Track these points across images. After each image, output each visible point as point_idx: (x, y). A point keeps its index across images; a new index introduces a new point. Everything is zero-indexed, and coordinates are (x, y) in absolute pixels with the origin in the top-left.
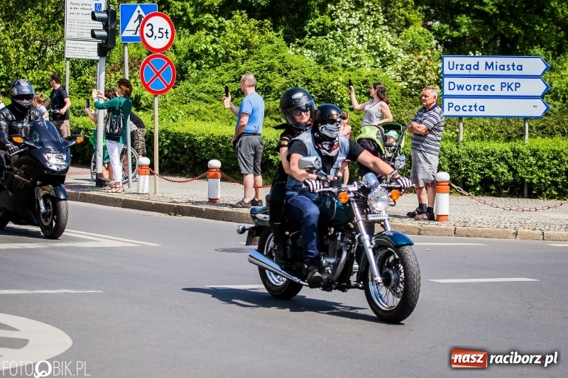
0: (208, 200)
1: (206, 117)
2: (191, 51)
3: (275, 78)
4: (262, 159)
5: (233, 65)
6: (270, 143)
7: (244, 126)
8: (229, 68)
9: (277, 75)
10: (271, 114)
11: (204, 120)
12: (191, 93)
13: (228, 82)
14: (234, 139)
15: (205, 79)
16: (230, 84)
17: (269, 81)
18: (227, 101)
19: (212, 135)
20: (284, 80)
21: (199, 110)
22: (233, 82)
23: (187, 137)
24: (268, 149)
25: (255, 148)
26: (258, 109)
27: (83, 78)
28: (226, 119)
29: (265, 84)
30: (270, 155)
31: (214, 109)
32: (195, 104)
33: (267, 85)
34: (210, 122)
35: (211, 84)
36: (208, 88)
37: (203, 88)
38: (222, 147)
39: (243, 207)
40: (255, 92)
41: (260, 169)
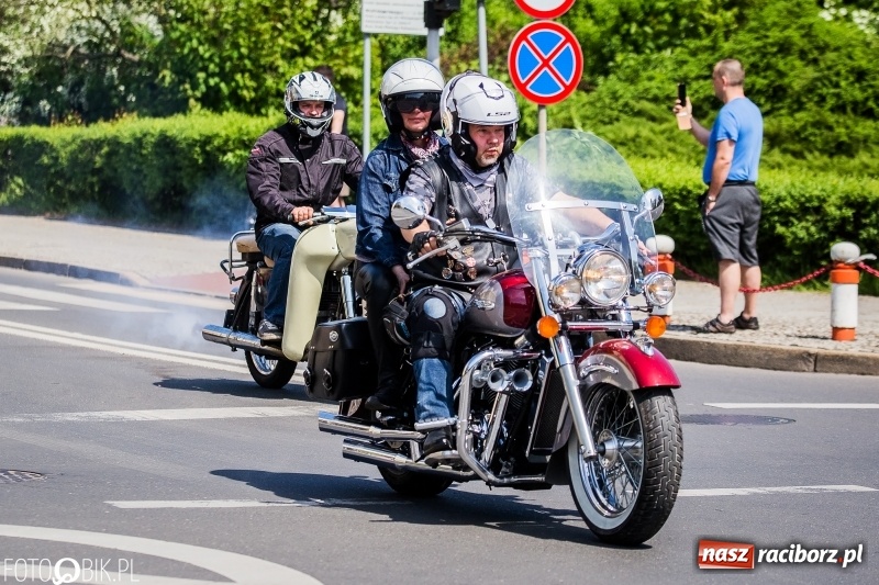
1: (650, 150)
3: (793, 68)
5: (706, 42)
6: (779, 200)
8: (698, 49)
9: (798, 63)
10: (783, 142)
11: (645, 156)
12: (621, 101)
13: (698, 78)
15: (650, 73)
16: (702, 82)
17: (781, 74)
20: (811, 73)
21: (638, 136)
22: (705, 78)
24: (774, 213)
25: (744, 212)
28: (693, 155)
29: (773, 82)
30: (778, 225)
31: (666, 135)
32: (630, 124)
33: (777, 84)
34: (658, 159)
35: (662, 82)
36: (655, 91)
37: (647, 90)
38: (680, 211)
39: (719, 331)
40: (742, 96)
41: (756, 254)
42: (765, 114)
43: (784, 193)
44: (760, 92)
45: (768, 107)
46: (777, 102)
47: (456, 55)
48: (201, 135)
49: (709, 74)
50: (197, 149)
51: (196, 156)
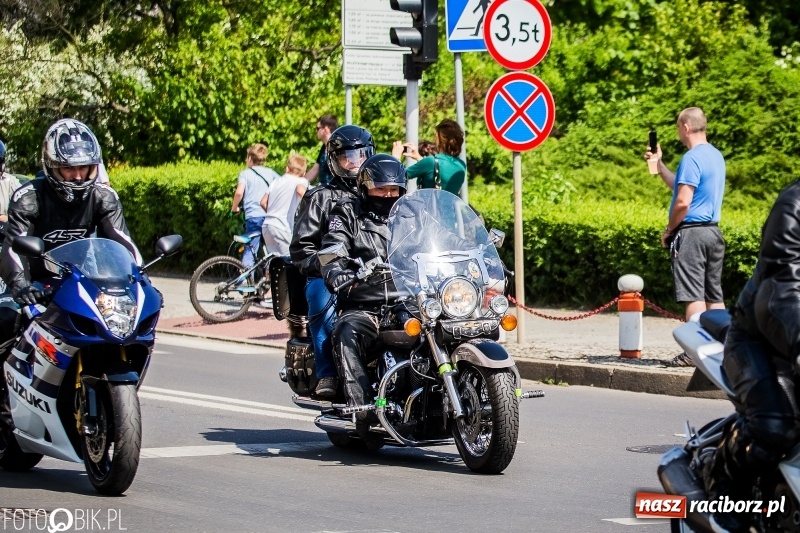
0: (618, 354)
1: (619, 193)
2: (590, 64)
3: (753, 114)
4: (725, 271)
5: (670, 90)
6: (741, 240)
7: (685, 208)
8: (662, 96)
9: (757, 109)
10: (744, 183)
11: (614, 199)
12: (590, 147)
13: (662, 124)
14: (667, 235)
15: (617, 119)
16: (666, 127)
17: (741, 120)
19: (629, 227)
20: (769, 118)
21: (606, 179)
22: (670, 123)
23: (580, 233)
24: (737, 252)
25: (708, 252)
26: (711, 175)
27: (383, 122)
28: (658, 197)
29: (734, 127)
30: (740, 263)
31: (634, 178)
32: (598, 168)
33: (737, 128)
34: (626, 202)
35: (629, 128)
36: (623, 137)
37: (614, 136)
38: (648, 251)
39: (688, 365)
40: (705, 142)
41: (721, 292)
42: (727, 158)
43: (745, 234)
44: (721, 137)
45: (729, 151)
46: (737, 146)
47: (433, 103)
48: (190, 184)
49: (674, 120)
50: (187, 197)
51: (185, 204)
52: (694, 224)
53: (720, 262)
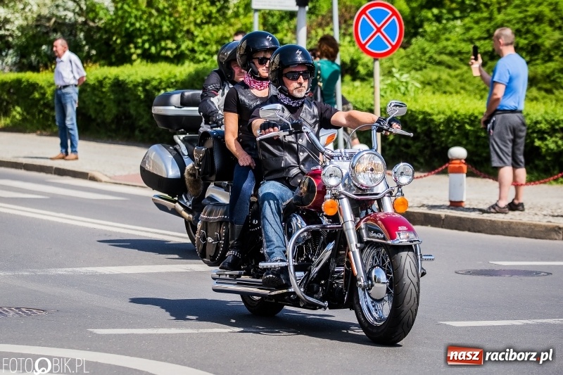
0: (448, 204)
1: (448, 88)
3: (545, 32)
5: (486, 15)
6: (536, 123)
7: (498, 99)
8: (480, 19)
9: (548, 29)
10: (539, 82)
11: (445, 92)
12: (428, 55)
13: (480, 39)
14: (485, 118)
15: (447, 35)
16: (482, 42)
17: (537, 37)
18: (476, 65)
19: (456, 112)
20: (557, 35)
21: (439, 79)
22: (485, 39)
23: (421, 117)
24: (534, 132)
25: (514, 131)
26: (518, 76)
27: (279, 36)
28: (477, 91)
29: (531, 42)
30: (536, 140)
31: (459, 78)
32: (434, 70)
33: (534, 43)
34: (454, 95)
35: (456, 42)
36: (451, 48)
37: (445, 48)
38: (469, 130)
39: (497, 212)
40: (514, 52)
41: (523, 160)
43: (540, 118)
44: (522, 48)
45: (528, 59)
46: (534, 56)
47: (315, 23)
48: (143, 80)
50: (140, 88)
51: (139, 93)
52: (505, 111)
53: (523, 140)
